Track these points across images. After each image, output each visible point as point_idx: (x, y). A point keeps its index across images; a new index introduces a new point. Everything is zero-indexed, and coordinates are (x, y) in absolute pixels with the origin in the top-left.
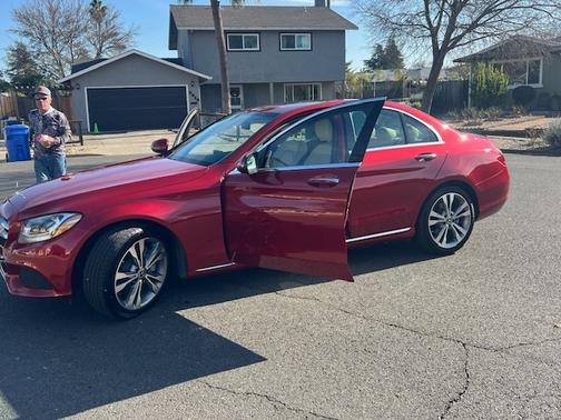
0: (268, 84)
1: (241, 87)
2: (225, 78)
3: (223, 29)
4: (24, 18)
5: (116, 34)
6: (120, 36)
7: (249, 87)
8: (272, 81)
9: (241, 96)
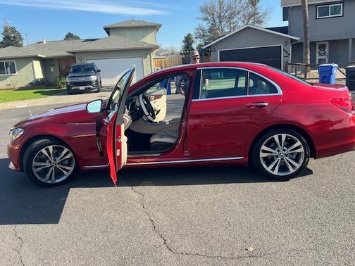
0: (348, 40)
1: (327, 43)
2: (306, 39)
3: (307, 3)
4: (204, 10)
5: (258, 14)
6: (260, 15)
7: (333, 43)
8: (350, 37)
9: (327, 50)
